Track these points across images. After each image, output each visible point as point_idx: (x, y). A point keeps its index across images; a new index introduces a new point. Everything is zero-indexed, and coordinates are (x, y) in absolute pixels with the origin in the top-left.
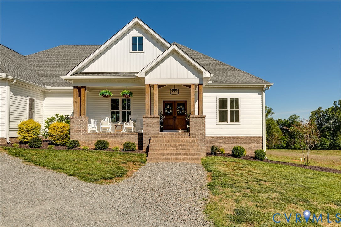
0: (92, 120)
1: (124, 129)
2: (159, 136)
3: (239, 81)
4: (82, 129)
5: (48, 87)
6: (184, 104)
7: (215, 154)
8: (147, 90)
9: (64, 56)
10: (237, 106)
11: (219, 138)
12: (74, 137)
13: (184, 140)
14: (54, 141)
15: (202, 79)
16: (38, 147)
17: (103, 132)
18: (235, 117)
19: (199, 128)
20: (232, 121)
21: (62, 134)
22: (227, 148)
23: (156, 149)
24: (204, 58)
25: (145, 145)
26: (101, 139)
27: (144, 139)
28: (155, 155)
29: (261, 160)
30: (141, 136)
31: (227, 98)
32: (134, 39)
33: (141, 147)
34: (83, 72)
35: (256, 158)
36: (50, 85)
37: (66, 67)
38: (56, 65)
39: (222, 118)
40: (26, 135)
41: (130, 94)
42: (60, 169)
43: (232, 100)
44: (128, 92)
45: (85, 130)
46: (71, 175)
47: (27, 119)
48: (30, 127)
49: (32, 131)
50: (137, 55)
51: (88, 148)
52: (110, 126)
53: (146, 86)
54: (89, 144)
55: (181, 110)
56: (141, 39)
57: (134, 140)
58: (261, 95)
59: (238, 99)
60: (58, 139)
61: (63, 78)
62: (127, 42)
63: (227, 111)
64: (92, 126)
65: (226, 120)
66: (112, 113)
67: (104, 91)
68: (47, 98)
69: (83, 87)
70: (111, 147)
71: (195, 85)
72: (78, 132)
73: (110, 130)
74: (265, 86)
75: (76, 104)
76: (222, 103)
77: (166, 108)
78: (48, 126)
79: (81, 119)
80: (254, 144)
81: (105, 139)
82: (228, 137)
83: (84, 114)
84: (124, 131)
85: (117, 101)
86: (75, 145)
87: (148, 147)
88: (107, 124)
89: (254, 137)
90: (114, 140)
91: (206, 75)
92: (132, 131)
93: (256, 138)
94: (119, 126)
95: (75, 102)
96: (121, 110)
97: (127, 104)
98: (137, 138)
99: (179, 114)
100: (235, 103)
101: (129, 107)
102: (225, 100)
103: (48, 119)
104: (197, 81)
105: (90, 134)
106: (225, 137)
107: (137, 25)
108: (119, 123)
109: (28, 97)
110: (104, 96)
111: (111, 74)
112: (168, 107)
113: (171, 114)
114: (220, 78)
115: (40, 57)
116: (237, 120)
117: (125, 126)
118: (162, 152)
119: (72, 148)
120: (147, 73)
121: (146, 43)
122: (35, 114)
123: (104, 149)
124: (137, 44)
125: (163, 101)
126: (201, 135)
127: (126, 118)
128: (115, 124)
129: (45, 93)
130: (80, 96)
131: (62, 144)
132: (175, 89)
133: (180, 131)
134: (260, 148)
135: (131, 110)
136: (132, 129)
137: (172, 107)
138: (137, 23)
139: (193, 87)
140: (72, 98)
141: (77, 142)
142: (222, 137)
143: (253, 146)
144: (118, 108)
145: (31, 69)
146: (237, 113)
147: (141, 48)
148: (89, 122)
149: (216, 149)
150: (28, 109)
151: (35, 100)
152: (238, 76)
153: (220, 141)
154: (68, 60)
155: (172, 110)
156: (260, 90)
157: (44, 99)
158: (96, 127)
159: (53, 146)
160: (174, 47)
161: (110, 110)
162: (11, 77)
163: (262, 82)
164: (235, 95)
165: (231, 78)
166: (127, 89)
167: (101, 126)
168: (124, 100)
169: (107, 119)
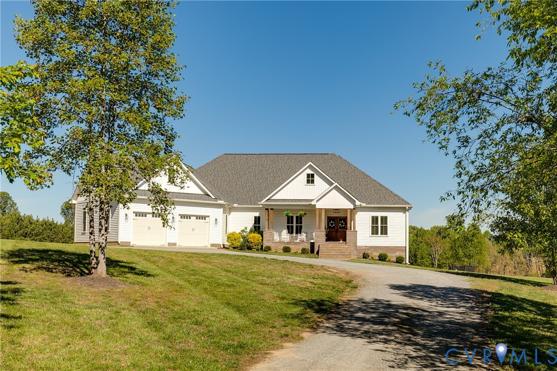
0: (275, 232)
1: (299, 239)
2: (326, 244)
3: (387, 203)
4: (271, 239)
5: (236, 205)
6: (345, 219)
7: (366, 258)
8: (317, 212)
10: (386, 223)
11: (371, 247)
12: (266, 244)
13: (342, 246)
14: (253, 246)
15: (355, 205)
17: (285, 241)
18: (384, 231)
19: (353, 239)
20: (382, 234)
22: (376, 255)
23: (324, 252)
25: (316, 250)
26: (285, 245)
27: (315, 246)
28: (324, 255)
29: (401, 263)
30: (312, 245)
31: (378, 216)
32: (308, 175)
33: (312, 251)
34: (272, 199)
35: (397, 262)
38: (230, 181)
39: (374, 231)
41: (305, 214)
43: (382, 218)
44: (303, 213)
45: (273, 240)
50: (310, 186)
52: (288, 237)
53: (317, 210)
54: (279, 249)
55: (342, 224)
56: (313, 176)
57: (308, 247)
58: (405, 214)
59: (387, 216)
61: (260, 203)
62: (303, 178)
63: (378, 226)
65: (377, 234)
66: (288, 227)
68: (232, 213)
69: (271, 209)
70: (293, 250)
71: (351, 209)
72: (269, 241)
73: (289, 240)
74: (407, 208)
76: (375, 220)
77: (330, 223)
79: (271, 232)
80: (399, 252)
81: (288, 246)
82: (378, 247)
83: (272, 228)
84: (298, 241)
85: (292, 217)
86: (268, 249)
87: (318, 251)
88: (285, 236)
89: (399, 247)
90: (293, 246)
91: (358, 203)
92: (305, 241)
93: (401, 248)
95: (266, 220)
96: (295, 224)
97: (299, 219)
98: (310, 246)
99: (340, 228)
100: (384, 220)
101: (301, 223)
102: (377, 218)
104: (352, 207)
105: (277, 243)
106: (376, 246)
107: (310, 167)
108: (294, 235)
109: (226, 214)
111: (292, 200)
112: (332, 222)
113: (334, 227)
114: (373, 200)
116: (386, 234)
117: (299, 237)
118: (328, 253)
119: (265, 252)
120: (317, 201)
121: (316, 178)
122: (228, 226)
123: (289, 252)
124: (310, 179)
125: (328, 217)
126: (354, 244)
127: (299, 231)
128: (291, 235)
131: (257, 249)
133: (341, 242)
135: (303, 225)
136: (305, 239)
137: (335, 222)
138: (310, 165)
139: (349, 211)
141: (270, 247)
142: (374, 246)
144: (292, 223)
146: (386, 227)
147: (313, 182)
148: (274, 234)
149: (366, 255)
150: (226, 223)
151: (228, 216)
152: (389, 198)
153: (372, 250)
154: (238, 175)
155: (335, 224)
156: (404, 210)
157: (230, 214)
160: (336, 184)
161: (286, 225)
162: (226, 203)
163: (405, 204)
164: (384, 214)
165: (382, 200)
166: (302, 210)
167: (282, 237)
168: (297, 217)
169: (285, 232)
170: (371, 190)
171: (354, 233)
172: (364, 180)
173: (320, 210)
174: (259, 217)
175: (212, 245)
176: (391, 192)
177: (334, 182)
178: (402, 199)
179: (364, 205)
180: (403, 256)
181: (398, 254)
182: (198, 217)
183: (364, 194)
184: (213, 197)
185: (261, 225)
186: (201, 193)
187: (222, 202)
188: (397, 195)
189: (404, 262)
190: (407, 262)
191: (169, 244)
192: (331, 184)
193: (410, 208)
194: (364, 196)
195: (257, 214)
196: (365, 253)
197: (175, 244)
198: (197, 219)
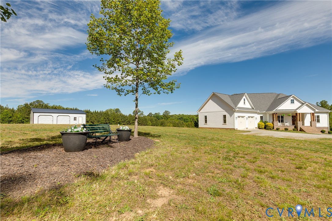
10: (319, 118)
20: (317, 122)
32: (291, 100)
34: (277, 109)
35: (329, 133)
43: (317, 116)
50: (292, 105)
55: (296, 119)
56: (293, 100)
59: (319, 115)
62: (289, 101)
63: (316, 119)
66: (278, 120)
72: (276, 126)
80: (325, 129)
85: (279, 116)
89: (325, 127)
91: (317, 110)
96: (280, 119)
97: (282, 117)
101: (283, 118)
105: (279, 126)
107: (293, 97)
111: (286, 110)
116: (319, 122)
120: (297, 110)
121: (295, 101)
124: (292, 102)
127: (282, 121)
135: (284, 119)
146: (319, 120)
147: (293, 102)
156: (326, 113)
160: (307, 103)
163: (328, 111)
168: (281, 116)
173: (299, 113)
174: (262, 116)
175: (256, 128)
184: (255, 109)
185: (263, 119)
186: (251, 107)
191: (246, 128)
195: (262, 115)
197: (248, 128)
198: (251, 118)
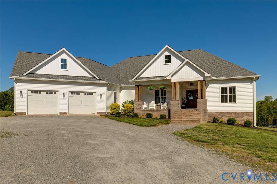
0: (145, 103)
1: (162, 107)
2: (179, 111)
3: (235, 75)
4: (139, 108)
5: (123, 85)
7: (215, 122)
8: (173, 85)
9: (130, 65)
10: (234, 92)
11: (221, 113)
12: (136, 111)
13: (193, 113)
14: (126, 113)
15: (204, 77)
16: (120, 116)
17: (151, 109)
18: (233, 99)
19: (202, 106)
20: (230, 101)
21: (130, 110)
22: (225, 119)
23: (176, 118)
24: (216, 59)
26: (149, 113)
27: (171, 112)
28: (175, 120)
29: (249, 127)
30: (169, 111)
31: (227, 87)
32: (166, 57)
33: (169, 117)
34: (140, 77)
35: (245, 126)
36: (124, 84)
37: (132, 72)
38: (127, 71)
39: (224, 100)
40: (114, 111)
41: (164, 88)
42: (130, 123)
43: (230, 88)
44: (163, 87)
45: (141, 108)
46: (134, 124)
47: (114, 103)
48: (116, 106)
49: (116, 109)
50: (168, 66)
51: (142, 117)
52: (154, 106)
53: (172, 83)
54: (143, 116)
56: (169, 56)
57: (166, 113)
58: (252, 84)
59: (235, 87)
60: (128, 113)
61: (130, 81)
62: (163, 58)
63: (227, 95)
64: (145, 106)
65: (226, 101)
66: (156, 98)
67: (150, 87)
68: (122, 91)
69: (140, 85)
70: (154, 117)
72: (137, 109)
73: (154, 108)
74: (254, 78)
75: (136, 94)
76: (224, 90)
77: (188, 95)
78: (123, 106)
79: (139, 102)
80: (247, 117)
81: (151, 113)
82: (228, 112)
83: (140, 100)
84: (161, 109)
85: (158, 91)
86: (136, 115)
88: (152, 105)
90: (155, 113)
92: (166, 108)
93: (248, 113)
94: (159, 106)
95: (136, 93)
96: (160, 97)
97: (164, 93)
100: (233, 90)
101: (165, 95)
102: (226, 88)
103: (123, 102)
105: (143, 110)
106: (225, 112)
108: (159, 104)
109: (114, 91)
110: (151, 90)
112: (190, 94)
114: (223, 74)
115: (118, 67)
116: (234, 101)
117: (162, 106)
118: (179, 119)
119: (135, 117)
120: (172, 76)
122: (117, 100)
123: (150, 118)
124: (168, 60)
125: (187, 90)
126: (204, 110)
128: (157, 105)
129: (122, 89)
130: (138, 90)
131: (130, 115)
132: (191, 83)
134: (252, 119)
136: (166, 107)
137: (192, 94)
138: (167, 48)
140: (135, 90)
141: (137, 114)
143: (246, 119)
144: (159, 95)
145: (114, 75)
146: (234, 96)
147: (170, 61)
148: (143, 104)
149: (216, 120)
150: (114, 98)
151: (117, 93)
152: (236, 71)
153: (221, 115)
154: (133, 67)
156: (251, 80)
157: (121, 92)
158: (147, 107)
159: (126, 116)
160: (187, 60)
161: (154, 97)
162: (107, 83)
163: (252, 75)
164: (232, 85)
165: (230, 74)
166: (162, 85)
167: (149, 106)
168: (162, 91)
169: (153, 102)
170: (221, 67)
171: (204, 101)
172: (216, 61)
173: (175, 83)
175: (98, 113)
176: (239, 67)
177: (185, 59)
178: (249, 72)
179: (214, 78)
180: (251, 120)
181: (246, 118)
182: (86, 93)
183: (215, 71)
184: (98, 79)
186: (90, 76)
187: (104, 82)
188: (244, 69)
189: (252, 126)
190: (255, 125)
191: (61, 113)
192: (182, 60)
193: (257, 78)
194: (215, 72)
196: (214, 118)
197: (66, 113)
198: (85, 94)
